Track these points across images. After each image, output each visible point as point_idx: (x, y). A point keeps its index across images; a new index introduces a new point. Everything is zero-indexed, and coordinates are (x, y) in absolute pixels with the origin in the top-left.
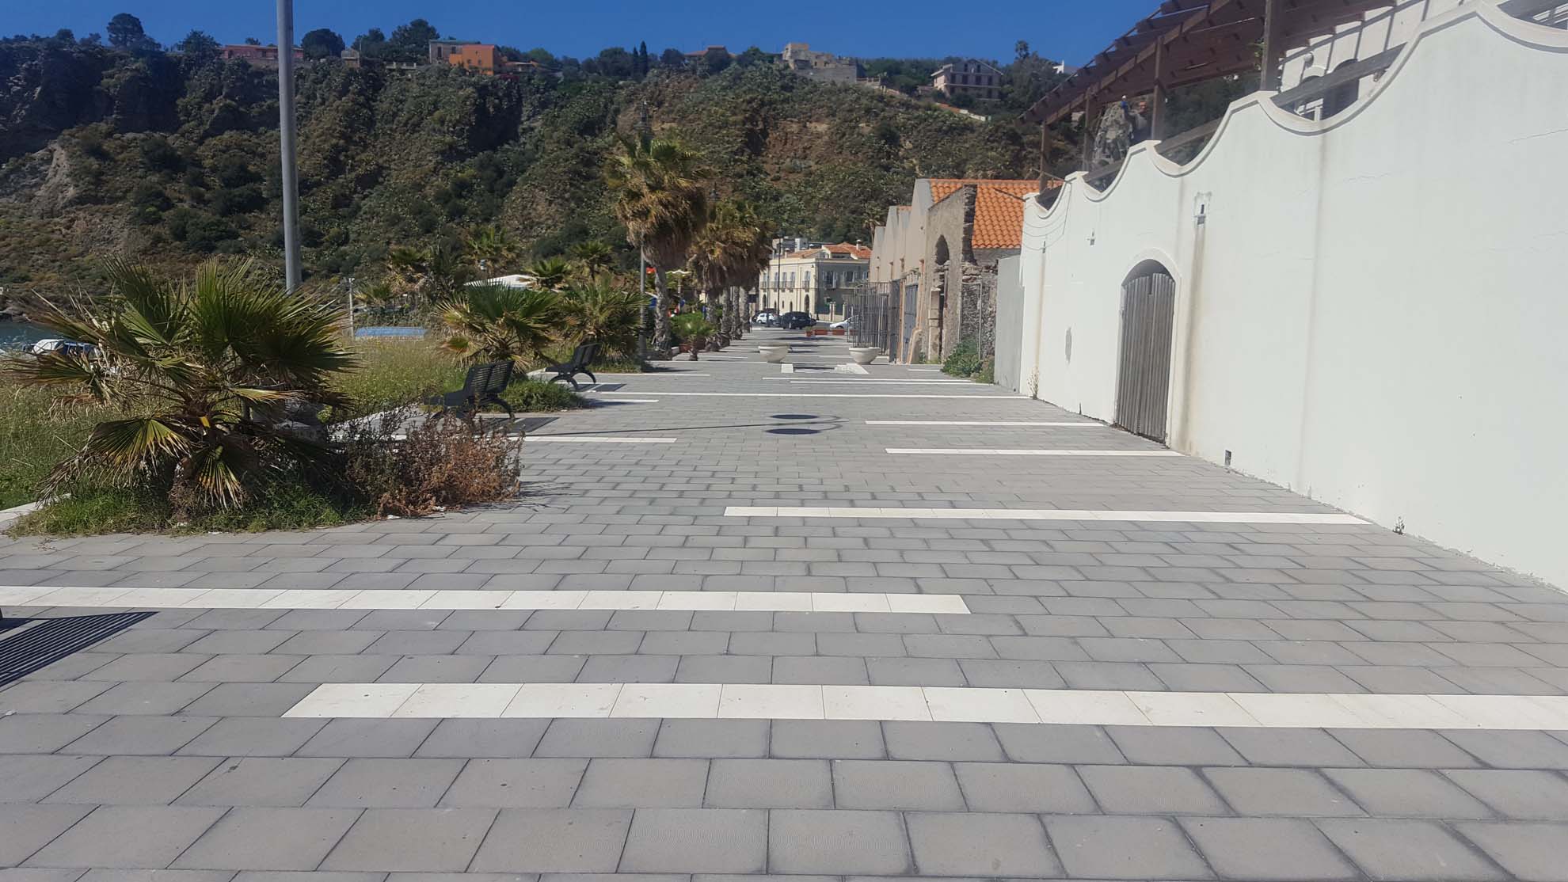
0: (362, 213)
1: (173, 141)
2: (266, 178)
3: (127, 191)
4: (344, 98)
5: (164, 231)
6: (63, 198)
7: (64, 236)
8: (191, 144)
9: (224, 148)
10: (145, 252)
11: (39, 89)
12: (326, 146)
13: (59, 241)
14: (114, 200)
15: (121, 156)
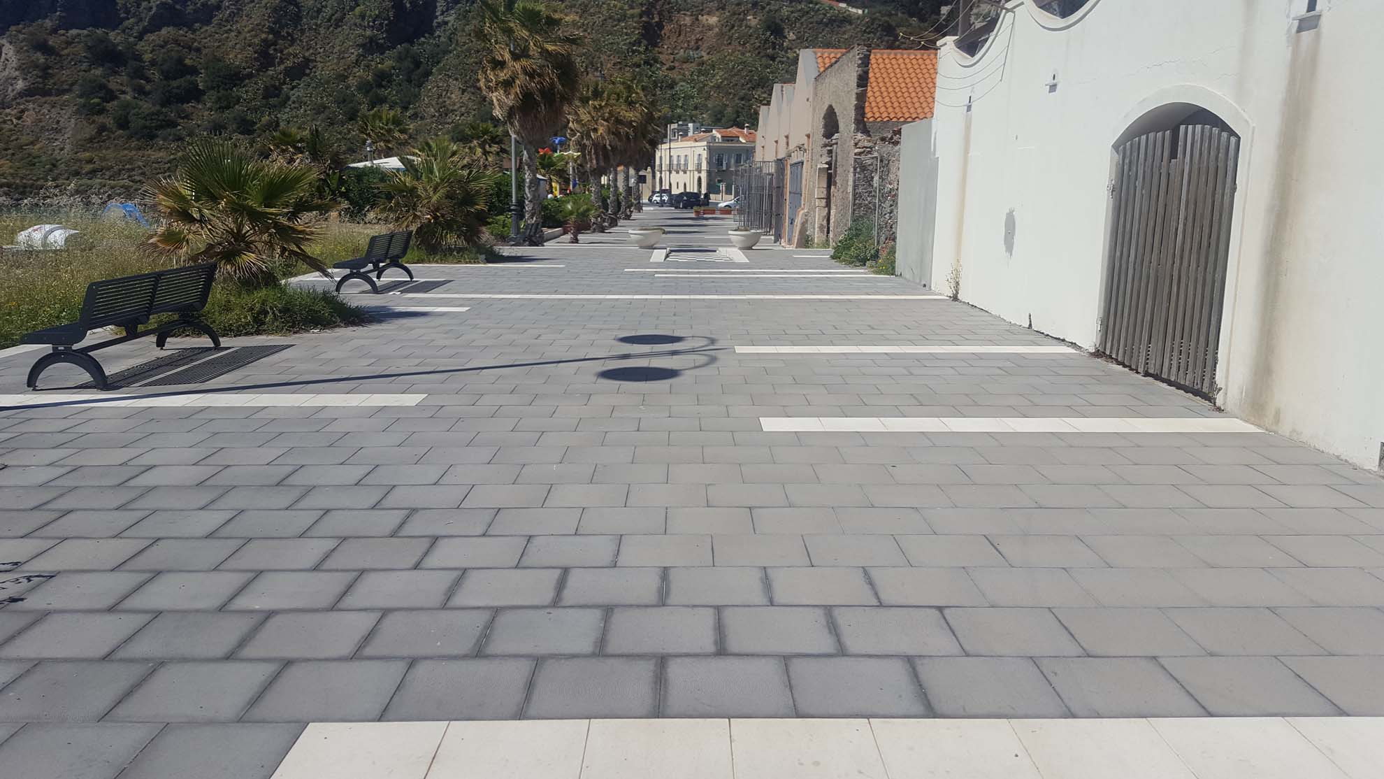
0: (290, 103)
1: (115, 37)
2: (203, 71)
3: (72, 84)
5: (108, 121)
6: (13, 90)
7: (15, 126)
8: (132, 39)
9: (162, 43)
10: (91, 140)
12: (256, 41)
13: (11, 130)
14: (61, 92)
15: (66, 52)
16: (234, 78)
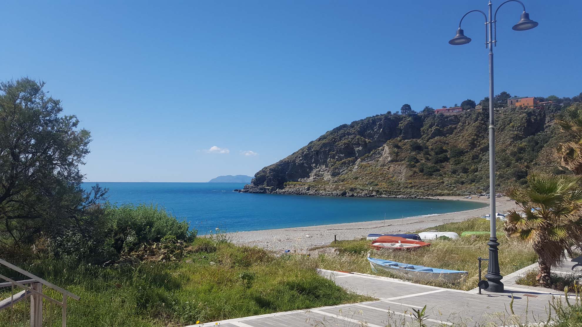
0: (482, 161)
1: (419, 141)
2: (449, 151)
3: (405, 158)
4: (476, 122)
5: (417, 170)
6: (387, 161)
7: (387, 172)
8: (425, 142)
9: (435, 142)
10: (411, 176)
11: (382, 129)
12: (470, 139)
13: (386, 173)
14: (401, 161)
15: (404, 147)
16: (461, 153)
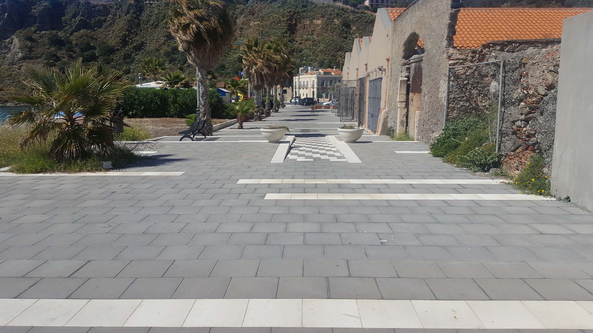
0: (135, 61)
1: (61, 34)
2: (98, 48)
3: (42, 55)
4: (128, 15)
6: (17, 57)
7: (18, 73)
8: (68, 35)
9: (81, 36)
11: (6, 14)
12: (121, 35)
13: (15, 75)
14: (37, 58)
15: (40, 40)
16: (111, 51)
